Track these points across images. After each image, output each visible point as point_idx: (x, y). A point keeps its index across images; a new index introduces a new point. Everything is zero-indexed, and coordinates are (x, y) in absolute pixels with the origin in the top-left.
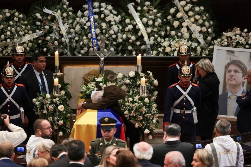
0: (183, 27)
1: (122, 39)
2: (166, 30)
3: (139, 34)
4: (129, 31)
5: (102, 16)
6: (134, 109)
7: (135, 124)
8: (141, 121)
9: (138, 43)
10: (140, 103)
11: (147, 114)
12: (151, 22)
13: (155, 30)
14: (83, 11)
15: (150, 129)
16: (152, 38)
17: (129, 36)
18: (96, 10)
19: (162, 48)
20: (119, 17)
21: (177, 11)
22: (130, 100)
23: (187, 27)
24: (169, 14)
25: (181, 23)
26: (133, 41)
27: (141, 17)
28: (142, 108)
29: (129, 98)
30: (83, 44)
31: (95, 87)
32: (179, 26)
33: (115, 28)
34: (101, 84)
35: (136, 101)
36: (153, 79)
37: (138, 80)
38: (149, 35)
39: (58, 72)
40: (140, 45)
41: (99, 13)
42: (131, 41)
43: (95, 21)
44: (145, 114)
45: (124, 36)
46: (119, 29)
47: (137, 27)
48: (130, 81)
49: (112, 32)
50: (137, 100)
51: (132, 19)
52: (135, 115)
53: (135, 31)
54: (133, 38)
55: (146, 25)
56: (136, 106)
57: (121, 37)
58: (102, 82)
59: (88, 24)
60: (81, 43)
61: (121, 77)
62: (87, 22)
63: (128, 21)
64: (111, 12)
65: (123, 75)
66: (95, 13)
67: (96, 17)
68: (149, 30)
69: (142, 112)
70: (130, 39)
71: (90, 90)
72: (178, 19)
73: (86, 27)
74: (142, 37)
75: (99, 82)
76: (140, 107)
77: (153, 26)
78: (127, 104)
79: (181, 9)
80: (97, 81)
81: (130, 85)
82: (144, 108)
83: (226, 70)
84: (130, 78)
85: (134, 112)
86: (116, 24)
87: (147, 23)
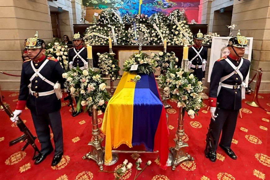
0: (180, 34)
1: (150, 40)
2: (171, 36)
3: (159, 37)
4: (154, 36)
5: (140, 29)
6: (178, 87)
7: (176, 102)
8: (185, 101)
9: (158, 42)
10: (184, 80)
11: (193, 92)
12: (164, 32)
13: (167, 35)
14: (131, 28)
15: (195, 110)
16: (165, 39)
17: (154, 38)
18: (138, 27)
19: (174, 42)
20: (149, 30)
21: (177, 27)
22: (172, 76)
23: (182, 34)
24: (173, 29)
25: (179, 32)
26: (156, 41)
27: (160, 29)
28: (187, 86)
29: (171, 74)
30: (131, 42)
31: (135, 62)
32: (178, 34)
33: (147, 35)
34: (139, 59)
35: (179, 77)
36: (175, 57)
37: (165, 58)
38: (164, 38)
39: (111, 52)
40: (159, 43)
41: (139, 28)
42: (155, 41)
43: (137, 31)
44: (191, 93)
45: (152, 39)
46: (148, 36)
47: (158, 34)
48: (160, 58)
49: (145, 37)
50: (181, 77)
51: (155, 30)
52: (178, 94)
53: (157, 36)
54: (156, 39)
55: (162, 33)
56: (180, 84)
57: (150, 39)
58: (140, 58)
59: (133, 33)
60: (130, 42)
61: (154, 56)
62: (133, 32)
63: (153, 31)
64: (144, 28)
65: (155, 54)
66: (137, 28)
67: (138, 29)
68: (164, 35)
69: (187, 91)
70: (154, 40)
71: (130, 64)
72: (177, 30)
73: (132, 35)
74: (160, 38)
75: (138, 58)
76: (185, 85)
77: (165, 33)
78: (168, 80)
79: (179, 25)
80: (136, 57)
81: (160, 61)
82: (189, 86)
83: (222, 52)
84: (160, 56)
85: (177, 91)
86: (147, 33)
87: (163, 32)
